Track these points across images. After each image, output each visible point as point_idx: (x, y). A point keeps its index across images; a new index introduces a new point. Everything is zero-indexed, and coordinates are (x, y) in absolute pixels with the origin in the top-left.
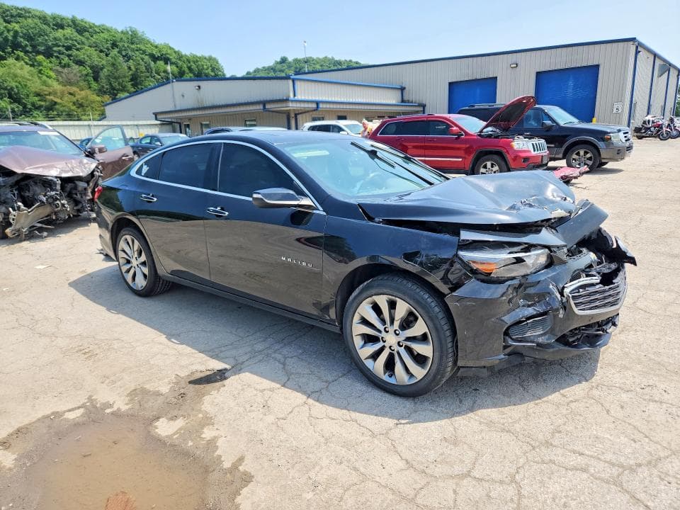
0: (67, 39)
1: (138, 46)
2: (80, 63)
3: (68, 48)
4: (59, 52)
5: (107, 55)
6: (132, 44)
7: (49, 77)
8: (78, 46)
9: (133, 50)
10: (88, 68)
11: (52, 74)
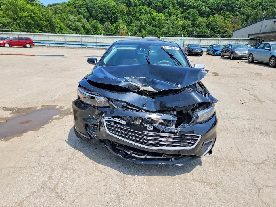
0: (241, 4)
1: (273, 3)
2: (242, 14)
3: (240, 8)
4: (236, 10)
5: (255, 10)
6: (270, 3)
7: (228, 21)
8: (244, 7)
9: (269, 6)
10: (245, 16)
11: (230, 19)
